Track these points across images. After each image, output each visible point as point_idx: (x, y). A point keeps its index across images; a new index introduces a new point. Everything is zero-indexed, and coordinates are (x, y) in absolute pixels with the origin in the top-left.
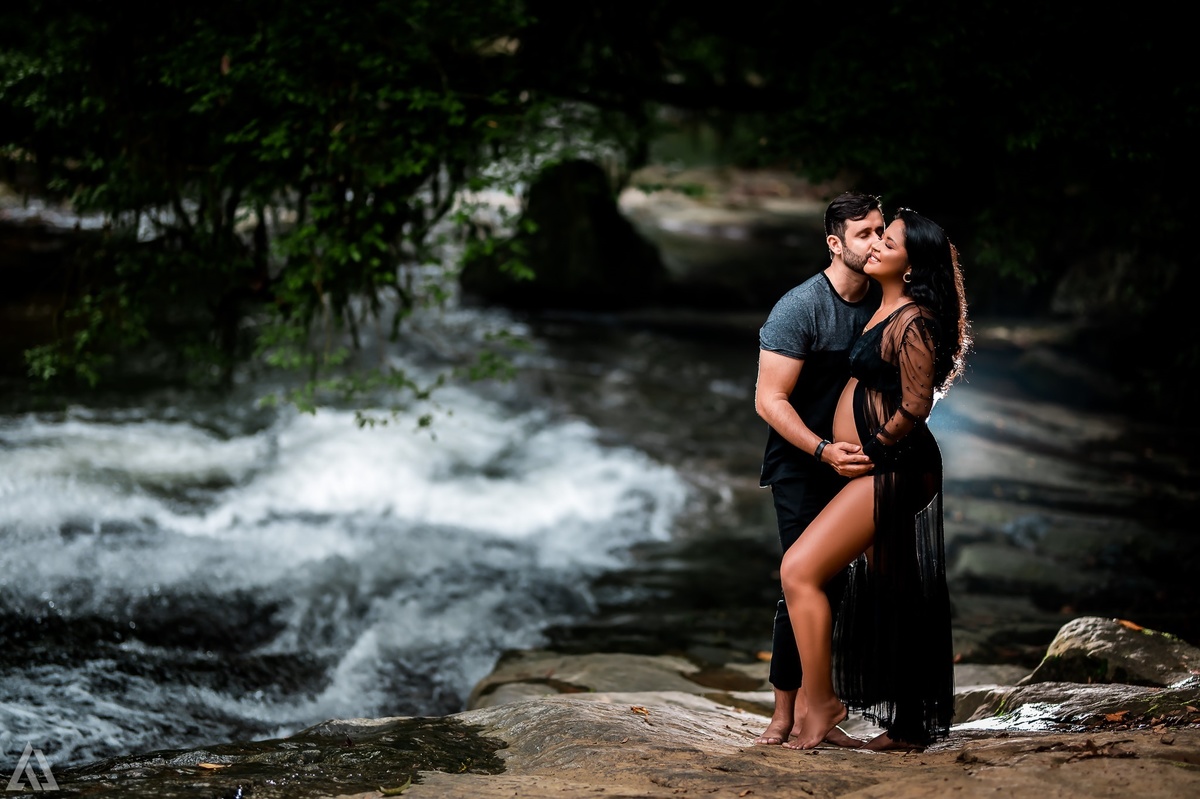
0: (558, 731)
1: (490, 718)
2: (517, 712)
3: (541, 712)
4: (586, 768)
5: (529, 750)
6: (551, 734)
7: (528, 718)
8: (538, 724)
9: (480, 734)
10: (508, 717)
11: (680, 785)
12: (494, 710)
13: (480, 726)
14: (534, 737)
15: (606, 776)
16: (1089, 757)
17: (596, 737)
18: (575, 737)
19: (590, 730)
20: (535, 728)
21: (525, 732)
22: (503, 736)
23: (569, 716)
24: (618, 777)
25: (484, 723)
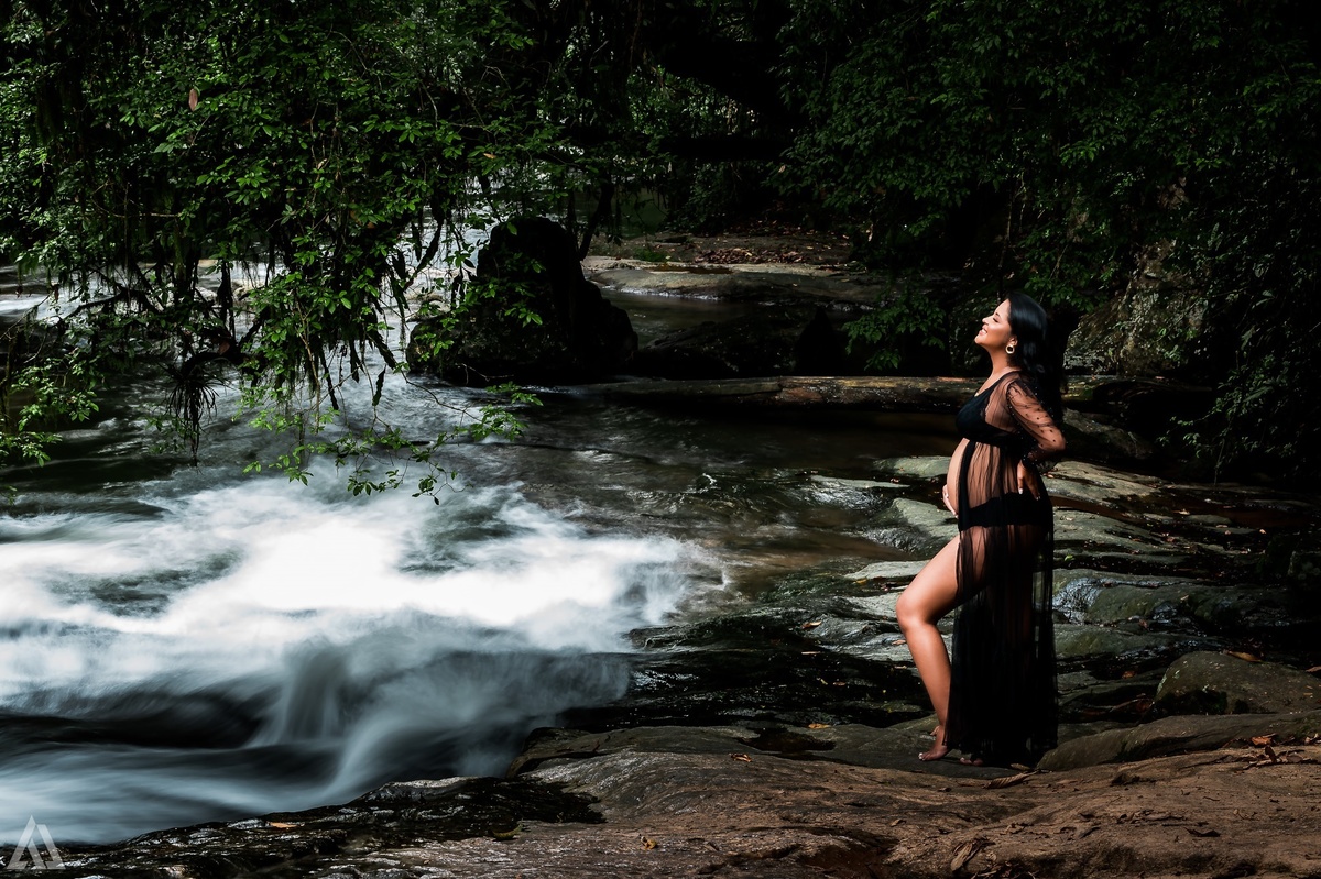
0: (659, 781)
1: (572, 774)
2: (604, 766)
3: (632, 765)
4: (703, 812)
5: (627, 801)
6: (650, 784)
7: (619, 771)
8: (631, 777)
9: (565, 791)
10: (595, 772)
11: (817, 820)
12: (577, 766)
13: (562, 783)
14: (630, 789)
15: (729, 817)
16: (1269, 765)
17: (703, 783)
18: (680, 785)
19: (696, 776)
20: (629, 780)
21: (616, 785)
22: (592, 790)
23: (667, 765)
24: (743, 817)
25: (568, 779)
